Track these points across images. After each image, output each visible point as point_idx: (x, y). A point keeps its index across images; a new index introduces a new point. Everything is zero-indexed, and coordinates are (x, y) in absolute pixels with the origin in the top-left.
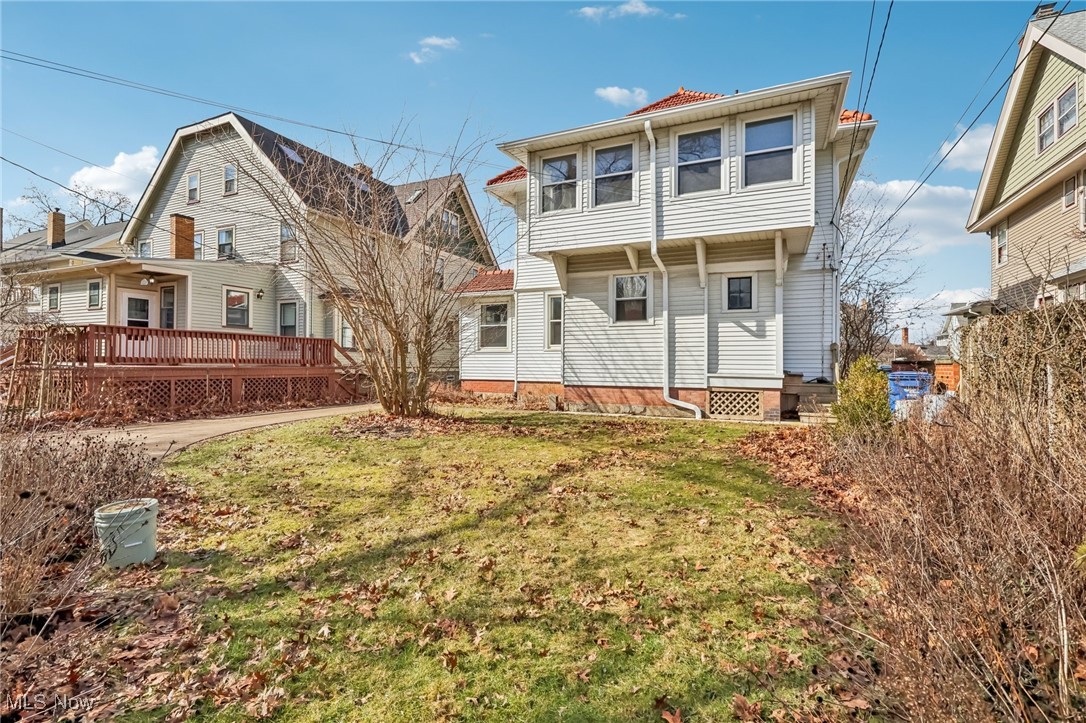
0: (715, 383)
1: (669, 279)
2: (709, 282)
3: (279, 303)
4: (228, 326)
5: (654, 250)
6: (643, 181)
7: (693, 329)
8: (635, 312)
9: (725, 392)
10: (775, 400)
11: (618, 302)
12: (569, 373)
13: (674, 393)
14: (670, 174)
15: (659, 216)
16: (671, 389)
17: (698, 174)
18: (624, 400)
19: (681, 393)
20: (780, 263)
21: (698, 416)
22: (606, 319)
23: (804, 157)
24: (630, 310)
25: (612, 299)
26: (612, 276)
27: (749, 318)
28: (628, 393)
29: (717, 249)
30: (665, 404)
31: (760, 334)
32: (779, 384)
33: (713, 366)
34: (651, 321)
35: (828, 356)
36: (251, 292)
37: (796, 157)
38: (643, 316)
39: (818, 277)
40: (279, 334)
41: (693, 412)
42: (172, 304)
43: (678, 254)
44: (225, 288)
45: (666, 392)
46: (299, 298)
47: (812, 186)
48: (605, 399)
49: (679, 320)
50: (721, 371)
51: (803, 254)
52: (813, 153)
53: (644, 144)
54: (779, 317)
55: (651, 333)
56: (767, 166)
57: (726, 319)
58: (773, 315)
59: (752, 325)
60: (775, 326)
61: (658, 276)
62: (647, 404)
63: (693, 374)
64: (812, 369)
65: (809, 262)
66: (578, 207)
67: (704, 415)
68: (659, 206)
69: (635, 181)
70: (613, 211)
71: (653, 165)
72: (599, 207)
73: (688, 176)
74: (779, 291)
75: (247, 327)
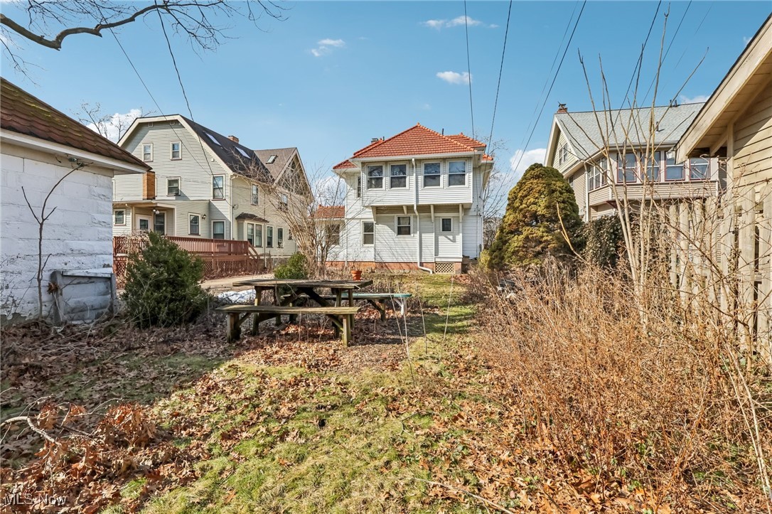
0: (438, 260)
1: (420, 218)
2: (435, 220)
3: (212, 221)
4: (191, 234)
5: (415, 208)
6: (411, 180)
7: (429, 238)
8: (406, 231)
9: (441, 263)
10: (459, 266)
11: (398, 227)
12: (378, 257)
13: (422, 264)
14: (421, 178)
15: (417, 195)
16: (420, 263)
17: (431, 179)
18: (401, 268)
19: (424, 264)
20: (461, 214)
21: (431, 273)
22: (394, 234)
23: (469, 177)
24: (403, 230)
25: (396, 225)
26: (396, 216)
27: (450, 235)
28: (403, 265)
29: (438, 208)
30: (418, 269)
31: (454, 241)
32: (461, 260)
33: (437, 254)
34: (412, 235)
35: (479, 249)
36: (200, 216)
37: (466, 177)
38: (409, 233)
39: (475, 218)
40: (212, 238)
41: (429, 272)
42: (163, 223)
43: (424, 209)
44: (189, 214)
45: (419, 263)
46: (225, 219)
47: (472, 188)
48: (393, 267)
49: (423, 235)
50: (440, 256)
51: (470, 209)
52: (472, 176)
53: (411, 165)
54: (461, 234)
55: (413, 240)
56: (457, 179)
57: (441, 235)
58: (458, 234)
59: (451, 237)
60: (459, 238)
61: (416, 217)
62: (411, 269)
63: (429, 257)
64: (472, 255)
65: (472, 212)
66: (384, 188)
67: (433, 272)
68: (417, 191)
69: (407, 179)
70: (397, 191)
71: (415, 174)
72: (393, 189)
73: (428, 180)
74: (461, 225)
75: (198, 234)
